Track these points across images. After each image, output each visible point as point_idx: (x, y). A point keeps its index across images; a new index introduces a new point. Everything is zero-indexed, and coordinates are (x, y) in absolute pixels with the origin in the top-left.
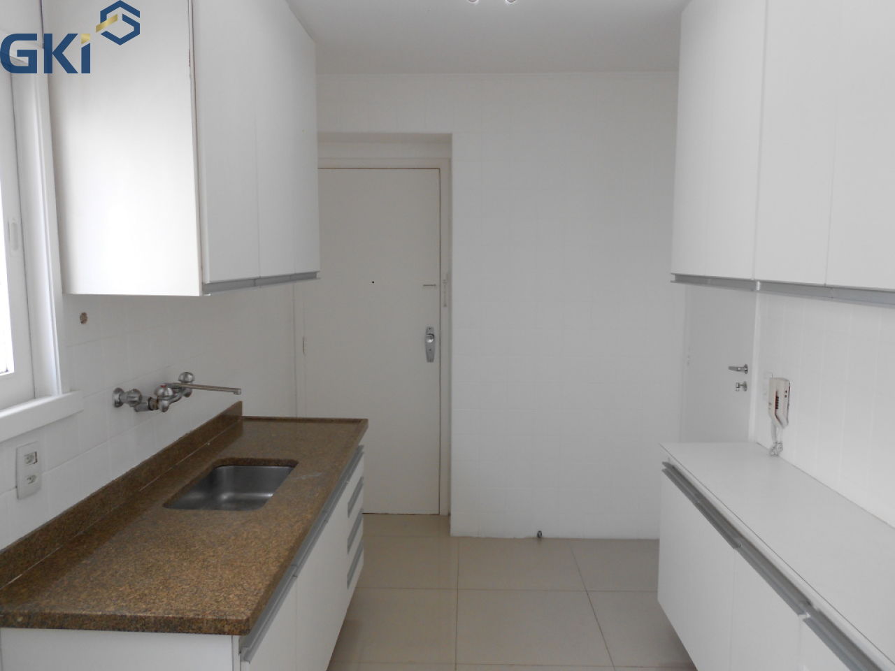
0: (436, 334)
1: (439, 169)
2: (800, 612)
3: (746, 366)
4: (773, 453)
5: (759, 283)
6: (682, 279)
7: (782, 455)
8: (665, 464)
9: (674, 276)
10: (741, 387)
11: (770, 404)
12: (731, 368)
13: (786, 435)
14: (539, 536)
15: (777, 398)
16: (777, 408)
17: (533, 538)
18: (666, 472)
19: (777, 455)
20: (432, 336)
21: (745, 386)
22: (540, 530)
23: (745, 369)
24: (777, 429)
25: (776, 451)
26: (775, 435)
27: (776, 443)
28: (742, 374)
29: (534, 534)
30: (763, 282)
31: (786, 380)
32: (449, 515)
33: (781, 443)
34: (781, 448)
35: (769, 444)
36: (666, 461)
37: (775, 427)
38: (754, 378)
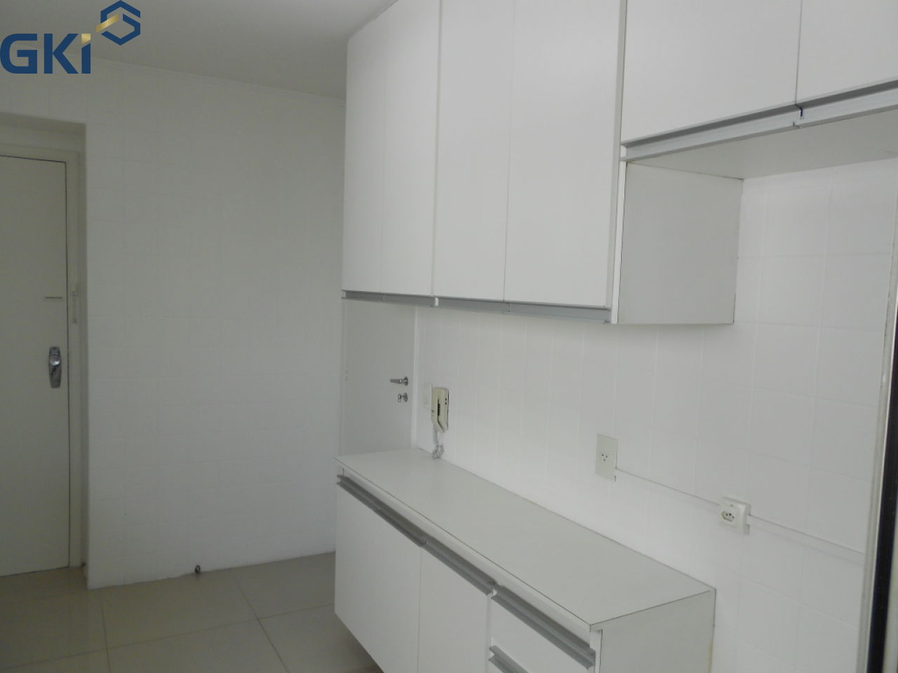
0: (63, 354)
1: (65, 163)
2: (487, 592)
3: (406, 379)
4: (436, 456)
5: (437, 299)
6: (352, 295)
7: (443, 457)
8: (339, 476)
9: (345, 293)
10: (402, 398)
11: (433, 411)
12: (393, 381)
13: (447, 439)
14: (198, 571)
15: (439, 405)
16: (438, 414)
17: (192, 574)
18: (341, 484)
19: (438, 457)
20: (58, 357)
21: (406, 397)
22: (198, 564)
23: (406, 381)
24: (439, 433)
25: (437, 454)
26: (436, 440)
27: (438, 446)
28: (403, 385)
29: (192, 570)
30: (441, 298)
31: (446, 389)
32: (84, 565)
33: (442, 446)
34: (443, 451)
35: (431, 448)
36: (341, 473)
37: (436, 431)
38: (415, 390)
